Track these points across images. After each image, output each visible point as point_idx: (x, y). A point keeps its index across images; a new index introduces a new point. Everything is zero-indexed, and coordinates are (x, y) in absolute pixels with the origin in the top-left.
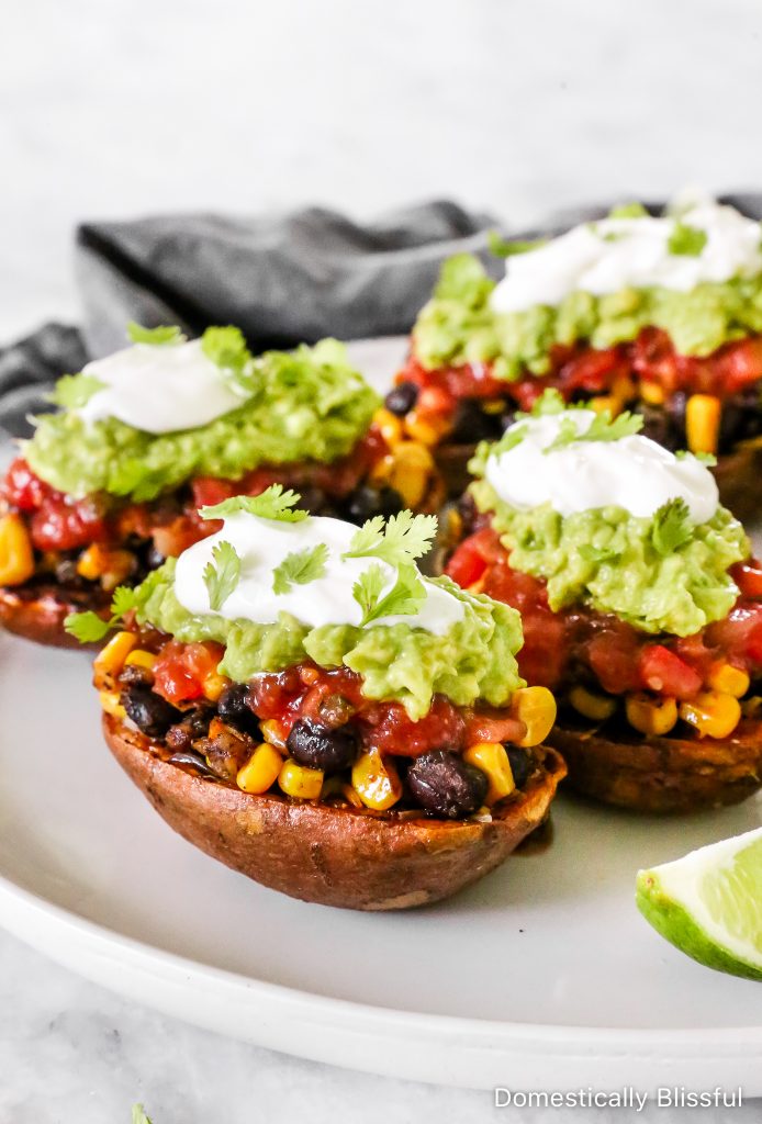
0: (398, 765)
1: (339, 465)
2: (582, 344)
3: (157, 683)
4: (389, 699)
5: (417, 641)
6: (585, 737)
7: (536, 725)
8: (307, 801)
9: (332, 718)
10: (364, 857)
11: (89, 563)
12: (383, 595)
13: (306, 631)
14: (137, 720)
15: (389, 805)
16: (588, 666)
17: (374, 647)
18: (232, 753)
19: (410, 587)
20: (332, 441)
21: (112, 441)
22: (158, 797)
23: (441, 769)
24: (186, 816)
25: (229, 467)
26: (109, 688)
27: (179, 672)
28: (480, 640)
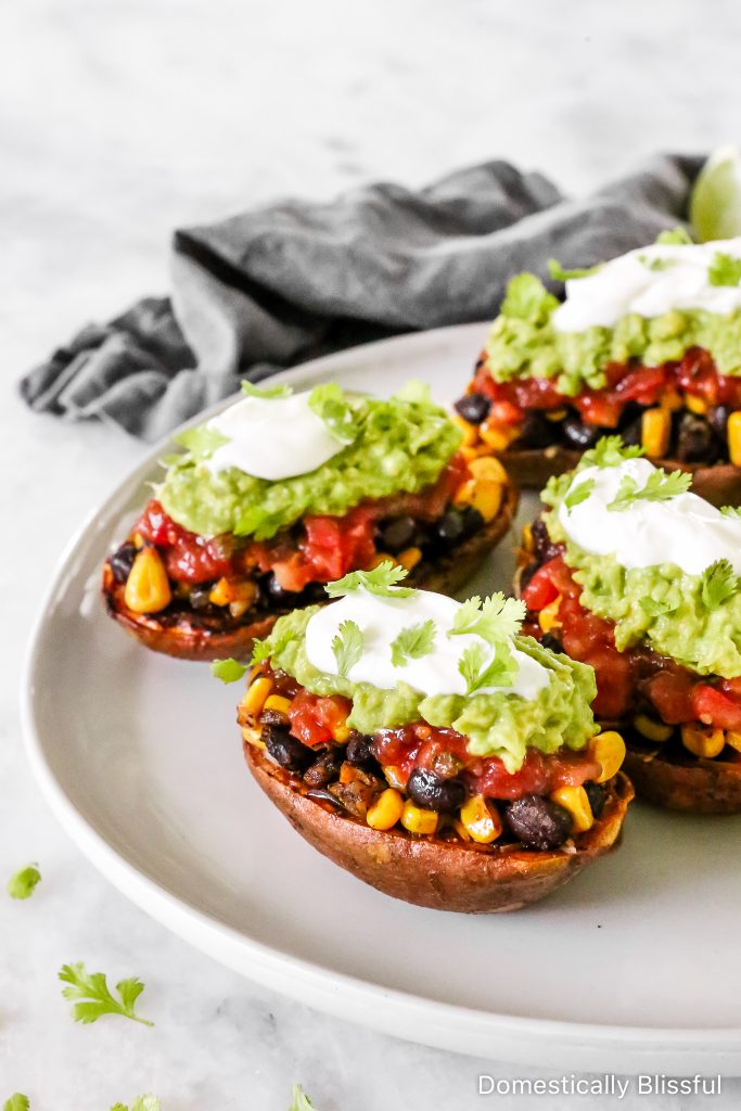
0: (499, 807)
1: (427, 492)
2: (634, 362)
3: (294, 729)
4: (491, 755)
5: (512, 707)
6: (648, 759)
7: (609, 764)
8: (424, 837)
9: (444, 772)
10: (472, 881)
11: (219, 594)
12: (483, 669)
13: (420, 697)
14: (276, 755)
15: (493, 838)
16: (649, 700)
17: (477, 716)
18: (362, 797)
19: (506, 662)
20: (421, 474)
21: (235, 490)
22: (298, 823)
23: (534, 812)
24: (324, 842)
25: (335, 506)
26: (251, 726)
27: (311, 721)
28: (562, 700)
